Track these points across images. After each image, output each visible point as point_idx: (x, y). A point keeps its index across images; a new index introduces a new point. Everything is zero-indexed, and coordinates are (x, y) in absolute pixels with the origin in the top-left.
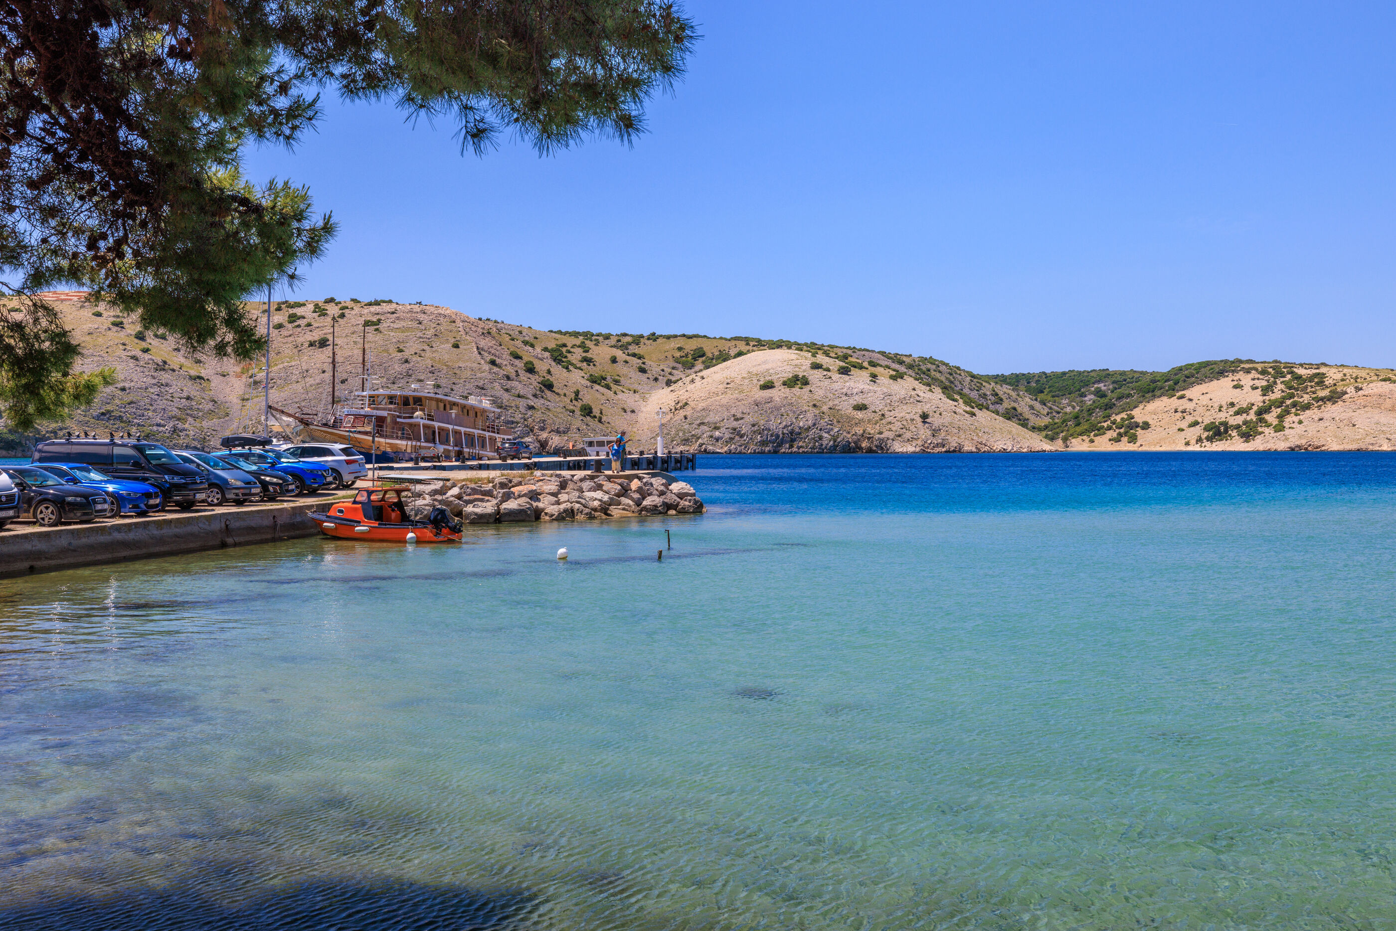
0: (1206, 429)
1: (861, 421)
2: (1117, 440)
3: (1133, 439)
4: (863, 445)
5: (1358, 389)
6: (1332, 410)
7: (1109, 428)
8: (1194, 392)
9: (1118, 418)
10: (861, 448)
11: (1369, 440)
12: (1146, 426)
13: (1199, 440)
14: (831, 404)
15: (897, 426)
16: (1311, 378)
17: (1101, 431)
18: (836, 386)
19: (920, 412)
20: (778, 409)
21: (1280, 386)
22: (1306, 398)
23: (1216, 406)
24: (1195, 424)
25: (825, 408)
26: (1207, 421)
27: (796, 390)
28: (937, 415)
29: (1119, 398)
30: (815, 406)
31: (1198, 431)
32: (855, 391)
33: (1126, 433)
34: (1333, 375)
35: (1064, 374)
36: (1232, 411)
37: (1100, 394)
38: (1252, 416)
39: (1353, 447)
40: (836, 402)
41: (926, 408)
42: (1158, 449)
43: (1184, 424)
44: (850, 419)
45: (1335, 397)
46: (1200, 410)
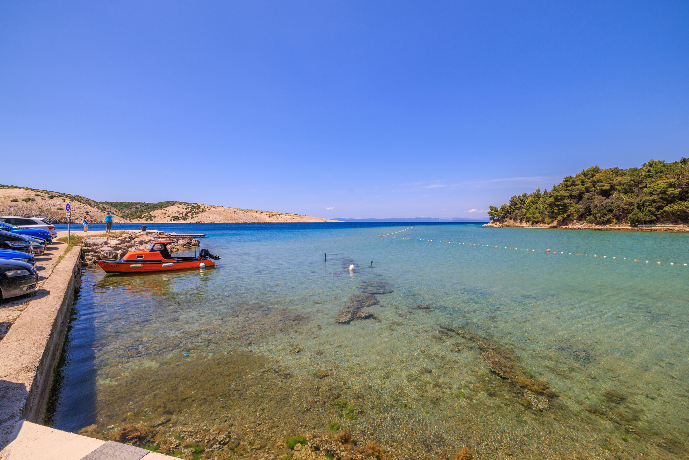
0: (172, 218)
1: (60, 214)
2: (147, 220)
3: (151, 220)
4: (62, 221)
5: (209, 209)
6: (203, 214)
7: (144, 217)
8: (167, 208)
9: (146, 214)
10: (61, 222)
11: (214, 220)
12: (155, 217)
13: (171, 220)
14: (47, 208)
15: (76, 215)
16: (197, 207)
17: (141, 218)
18: (48, 202)
19: (85, 211)
20: (21, 209)
21: (189, 208)
22: (197, 211)
23: (174, 212)
24: (169, 216)
25: (44, 209)
26: (172, 216)
27: (30, 203)
28: (92, 212)
29: (145, 210)
30: (39, 208)
31: (170, 218)
32: (57, 204)
33: (149, 219)
34: (202, 206)
35: (123, 202)
36: (178, 213)
37: (136, 208)
38: (184, 215)
39: (210, 222)
40: (49, 207)
41: (87, 210)
42: (159, 222)
43: (166, 216)
44: (56, 213)
45: (204, 211)
46: (169, 213)
